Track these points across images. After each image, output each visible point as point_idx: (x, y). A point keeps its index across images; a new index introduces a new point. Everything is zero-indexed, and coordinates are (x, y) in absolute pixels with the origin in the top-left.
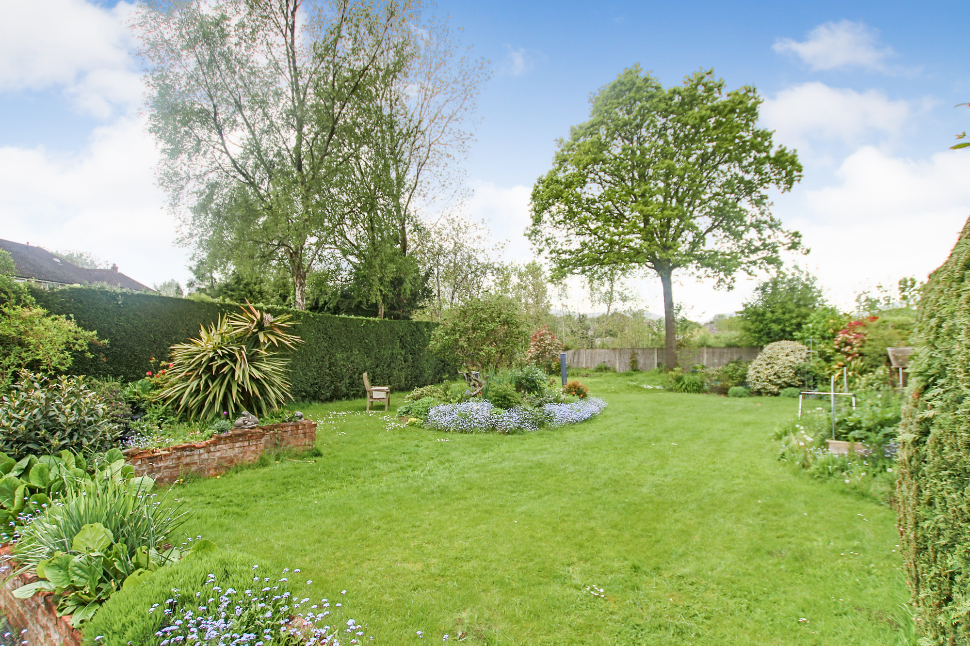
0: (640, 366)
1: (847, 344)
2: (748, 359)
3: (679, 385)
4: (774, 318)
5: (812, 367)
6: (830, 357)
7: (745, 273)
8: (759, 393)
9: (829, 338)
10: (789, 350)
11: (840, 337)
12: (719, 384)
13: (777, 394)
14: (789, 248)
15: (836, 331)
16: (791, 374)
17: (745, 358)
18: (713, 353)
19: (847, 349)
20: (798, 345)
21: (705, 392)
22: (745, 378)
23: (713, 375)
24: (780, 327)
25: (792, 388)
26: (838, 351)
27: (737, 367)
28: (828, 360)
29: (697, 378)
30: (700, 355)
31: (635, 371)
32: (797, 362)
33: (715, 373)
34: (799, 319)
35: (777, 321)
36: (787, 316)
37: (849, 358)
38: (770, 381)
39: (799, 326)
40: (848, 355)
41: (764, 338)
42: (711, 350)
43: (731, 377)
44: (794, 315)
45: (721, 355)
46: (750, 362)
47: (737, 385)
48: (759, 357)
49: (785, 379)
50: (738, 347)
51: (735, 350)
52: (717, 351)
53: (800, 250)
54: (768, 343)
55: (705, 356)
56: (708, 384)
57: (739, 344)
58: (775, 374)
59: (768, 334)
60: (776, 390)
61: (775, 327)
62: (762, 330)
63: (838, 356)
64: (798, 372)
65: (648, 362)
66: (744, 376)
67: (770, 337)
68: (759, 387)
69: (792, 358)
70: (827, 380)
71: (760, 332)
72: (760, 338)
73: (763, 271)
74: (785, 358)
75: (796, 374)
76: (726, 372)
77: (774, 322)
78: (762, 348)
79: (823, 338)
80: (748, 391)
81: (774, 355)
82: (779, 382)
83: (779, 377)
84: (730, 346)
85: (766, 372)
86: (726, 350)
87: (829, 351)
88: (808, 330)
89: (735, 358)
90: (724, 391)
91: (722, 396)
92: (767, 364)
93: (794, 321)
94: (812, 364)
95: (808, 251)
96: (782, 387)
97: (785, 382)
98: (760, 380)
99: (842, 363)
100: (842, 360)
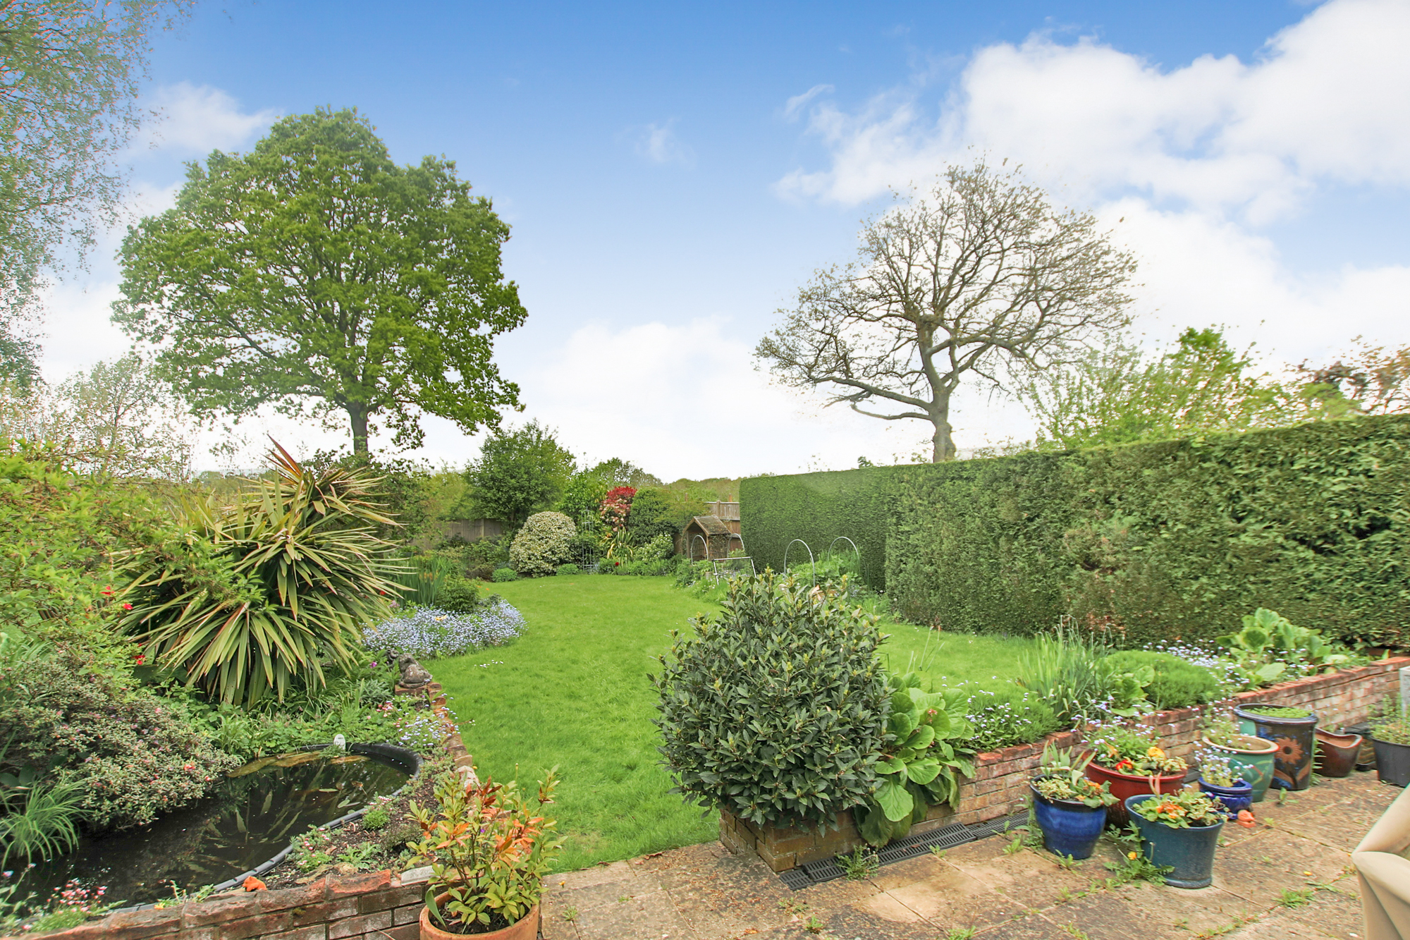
5: (589, 540)
8: (531, 573)
13: (554, 573)
15: (601, 501)
16: (565, 549)
19: (613, 518)
20: (564, 516)
25: (568, 564)
26: (605, 521)
28: (598, 531)
37: (615, 529)
38: (544, 558)
40: (613, 525)
46: (511, 537)
49: (560, 555)
58: (550, 550)
60: (551, 568)
64: (573, 546)
68: (533, 566)
75: (571, 548)
80: (515, 573)
81: (546, 528)
82: (554, 559)
83: (554, 553)
85: (539, 549)
88: (570, 499)
90: (485, 576)
92: (538, 539)
93: (540, 489)
95: (524, 408)
96: (557, 564)
97: (560, 559)
98: (533, 558)
99: (610, 534)
100: (610, 531)
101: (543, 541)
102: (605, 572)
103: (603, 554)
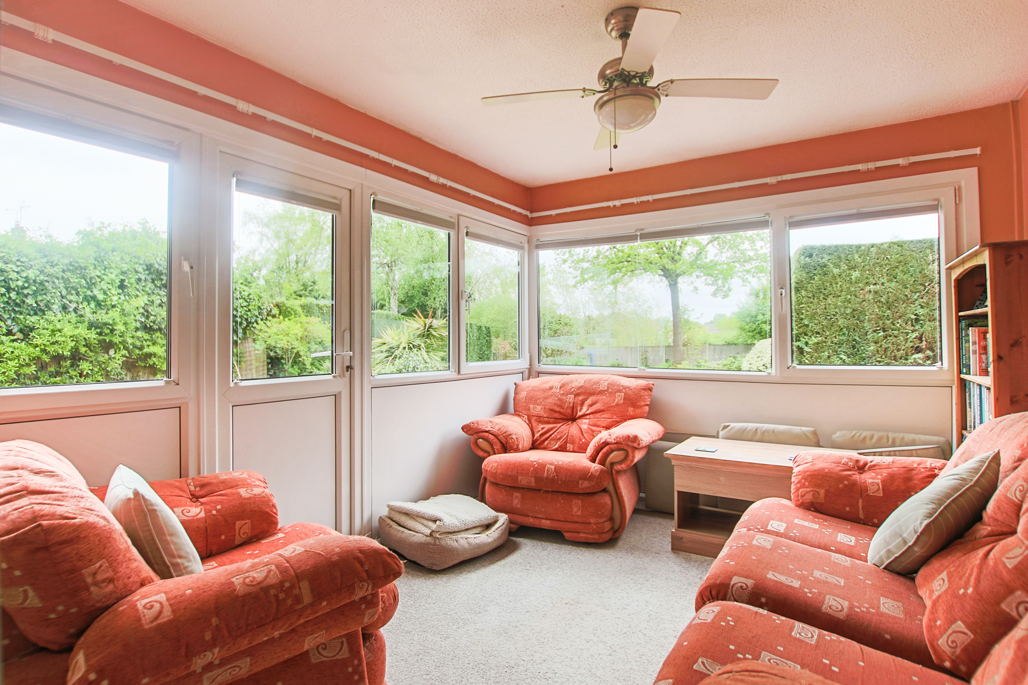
0: (650, 362)
2: (743, 354)
4: (764, 319)
7: (740, 281)
17: (741, 353)
18: (714, 349)
27: (733, 360)
30: (703, 351)
31: (646, 366)
33: (716, 366)
38: (759, 371)
41: (757, 336)
42: (712, 347)
45: (721, 352)
48: (751, 351)
50: (735, 344)
51: (733, 346)
52: (717, 348)
54: (759, 340)
57: (736, 342)
58: (764, 365)
59: (759, 333)
61: (766, 327)
62: (755, 330)
65: (657, 358)
66: (739, 368)
67: (760, 336)
71: (753, 331)
72: (753, 336)
76: (725, 365)
77: (764, 322)
78: (754, 344)
81: (764, 350)
83: (767, 368)
84: (728, 344)
85: (756, 364)
86: (725, 347)
89: (733, 353)
101: (759, 359)
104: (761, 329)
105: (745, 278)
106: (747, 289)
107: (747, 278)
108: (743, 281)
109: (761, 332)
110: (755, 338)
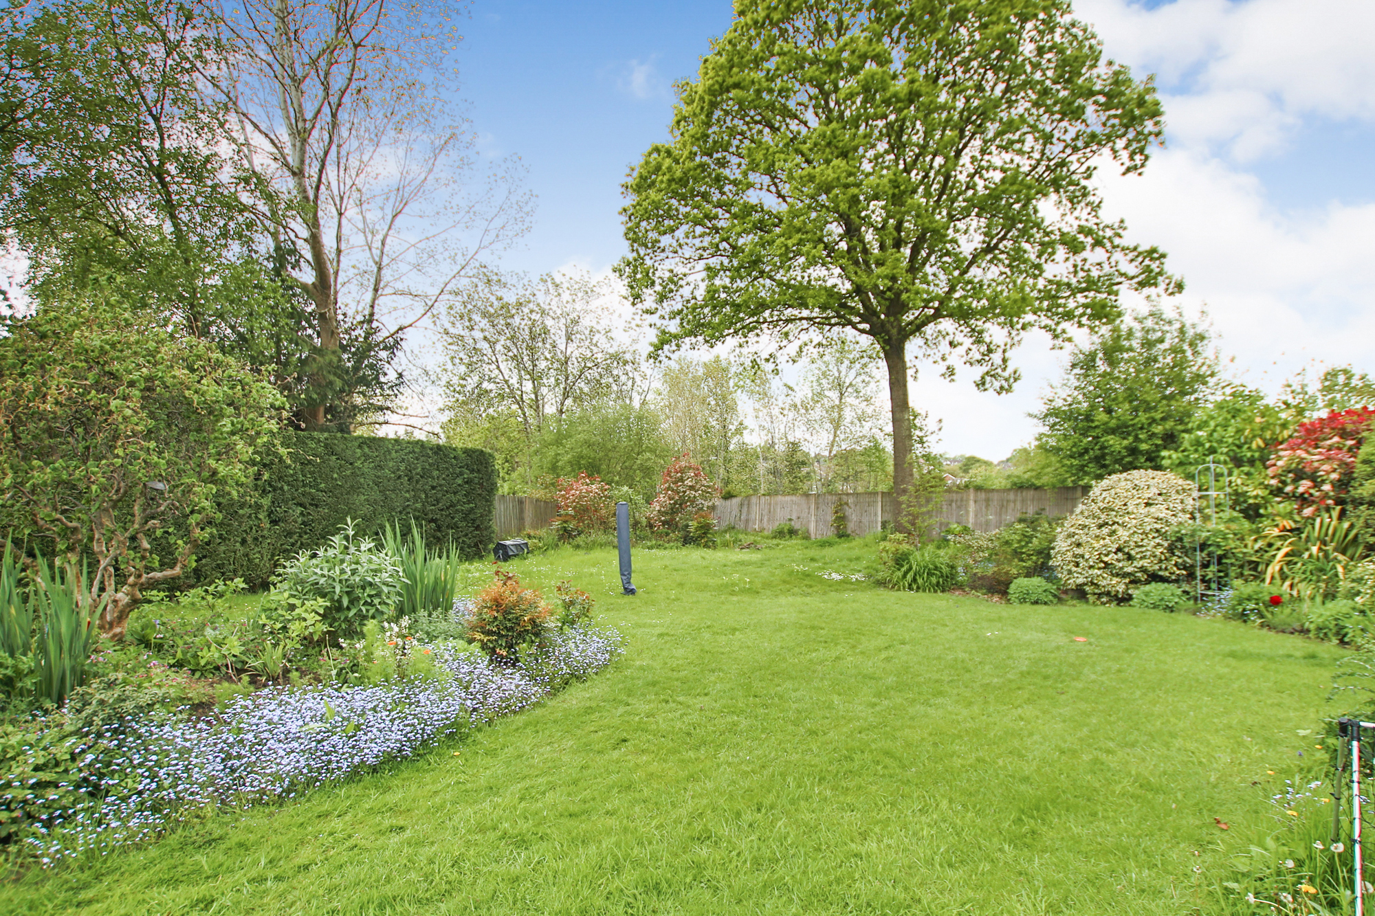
0: (851, 526)
1: (1299, 475)
2: (1056, 513)
3: (900, 574)
4: (1113, 423)
5: (1216, 533)
6: (1257, 506)
7: (1049, 336)
8: (1080, 593)
9: (1252, 462)
10: (1154, 490)
11: (1283, 459)
12: (991, 569)
13: (1125, 599)
14: (1142, 285)
15: (1273, 443)
16: (1158, 551)
17: (1051, 512)
18: (987, 500)
19: (1304, 485)
20: (1171, 479)
21: (960, 587)
22: (1049, 557)
23: (980, 549)
24: (1125, 442)
25: (1161, 586)
26: (1278, 492)
27: (1030, 531)
28: (1252, 513)
29: (944, 556)
30: (962, 505)
31: (840, 536)
32: (1173, 520)
33: (984, 543)
34: (1169, 424)
35: (1121, 430)
36: (1143, 417)
37: (1308, 511)
38: (1107, 565)
39: (1170, 439)
40: (1304, 500)
41: (1092, 468)
42: (982, 495)
43: (1017, 553)
44: (1158, 416)
45: (1003, 507)
46: (1059, 520)
47: (1028, 575)
48: (1080, 507)
49: (1145, 563)
50: (1037, 488)
51: (1031, 494)
52: (995, 496)
53: (1162, 286)
54: (1100, 477)
55: (972, 507)
56: (967, 568)
57: (1038, 483)
58: (1119, 550)
59: (1099, 460)
60: (1121, 588)
61: (1116, 443)
62: (1086, 451)
63: (1281, 507)
64: (1176, 544)
65: (865, 520)
66: (1045, 553)
67: (1104, 466)
68: (1081, 580)
69: (1160, 511)
70: (1254, 566)
71: (1081, 455)
72: (1082, 468)
73: (1085, 330)
74: (1143, 510)
75: (1171, 549)
76: (1007, 543)
77: (1113, 431)
78: (1086, 489)
79: (1238, 462)
80: (1052, 588)
81: (1118, 503)
82: (1129, 569)
83: (1130, 558)
84: (1020, 487)
85: (1096, 545)
86: (1011, 496)
87: (1254, 492)
88: (1198, 443)
89: (1031, 511)
90: (998, 587)
91: (996, 598)
92: (1100, 527)
93: (1158, 429)
94: (1211, 525)
95: (1180, 287)
96: (1135, 582)
97: (1143, 569)
98: (1082, 563)
99: (1289, 524)
100: (1290, 515)
101: (1105, 530)
102: (1243, 617)
103: (1254, 569)
104: (1103, 448)
105: (1059, 331)
106: (1065, 356)
107: (1064, 331)
108: (1056, 337)
109: (1103, 456)
110: (1086, 473)
